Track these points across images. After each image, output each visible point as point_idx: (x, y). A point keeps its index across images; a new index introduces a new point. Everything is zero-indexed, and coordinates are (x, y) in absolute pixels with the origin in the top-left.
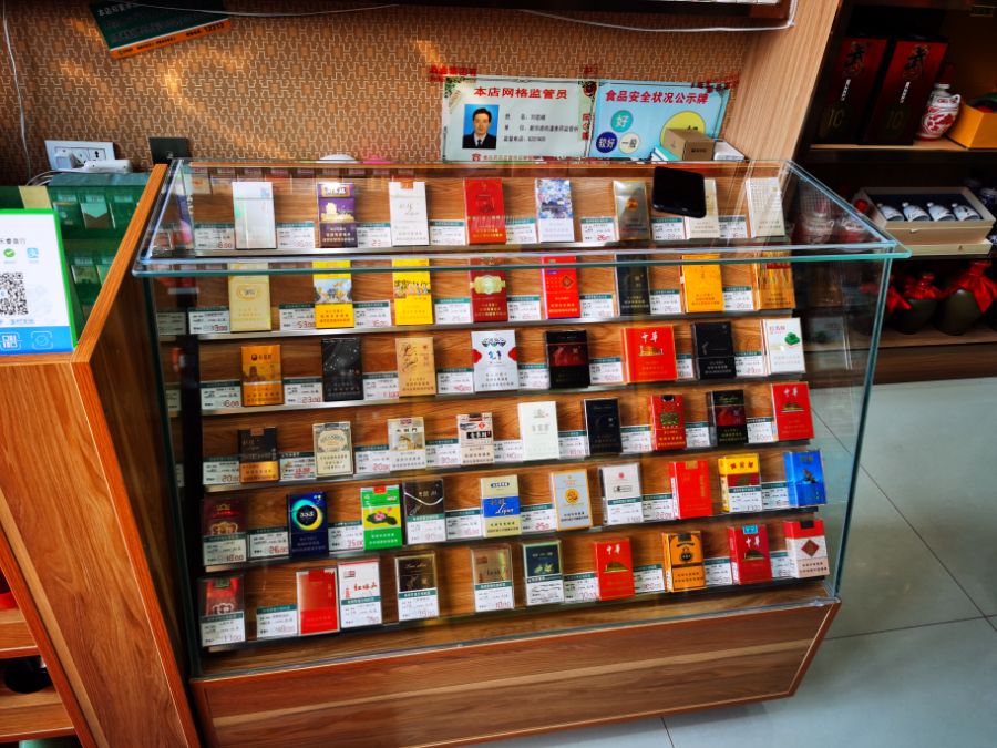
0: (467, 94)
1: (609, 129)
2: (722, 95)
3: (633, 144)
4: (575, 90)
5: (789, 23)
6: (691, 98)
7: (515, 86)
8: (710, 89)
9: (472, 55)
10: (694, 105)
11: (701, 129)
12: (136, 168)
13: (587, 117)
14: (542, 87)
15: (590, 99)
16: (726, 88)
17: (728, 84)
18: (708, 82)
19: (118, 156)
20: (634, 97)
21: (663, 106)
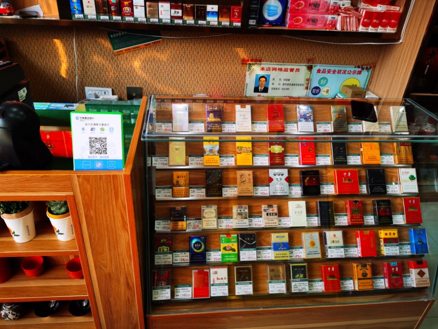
0: (257, 70)
1: (317, 85)
2: (368, 72)
3: (327, 91)
4: (303, 69)
5: (401, 41)
6: (354, 72)
7: (278, 67)
8: (363, 69)
9: (260, 54)
10: (356, 75)
11: (358, 85)
12: (120, 99)
13: (308, 80)
14: (289, 67)
15: (309, 72)
16: (370, 68)
17: (371, 67)
18: (362, 66)
19: (113, 94)
20: (329, 72)
21: (342, 76)
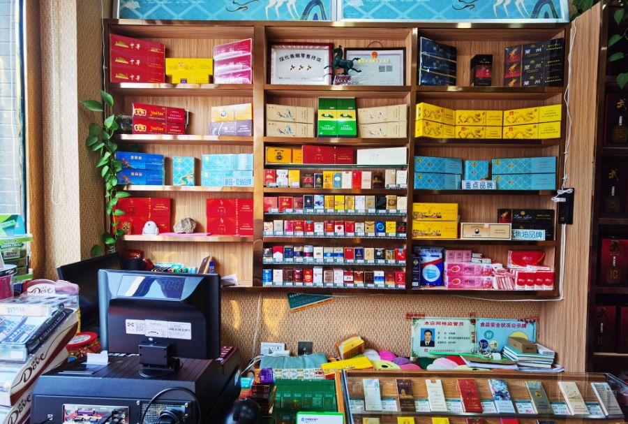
0: (421, 324)
1: (483, 338)
2: (533, 325)
3: (495, 344)
4: (467, 322)
5: (561, 298)
6: (519, 326)
7: (442, 321)
8: (527, 322)
9: (423, 309)
10: (521, 329)
11: (526, 338)
12: (292, 354)
13: (473, 333)
14: (453, 321)
15: (473, 326)
16: (534, 321)
18: (525, 319)
20: (493, 325)
21: (506, 329)
